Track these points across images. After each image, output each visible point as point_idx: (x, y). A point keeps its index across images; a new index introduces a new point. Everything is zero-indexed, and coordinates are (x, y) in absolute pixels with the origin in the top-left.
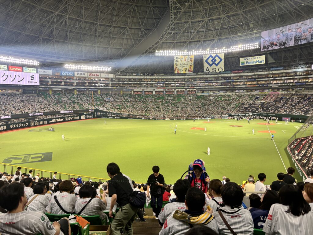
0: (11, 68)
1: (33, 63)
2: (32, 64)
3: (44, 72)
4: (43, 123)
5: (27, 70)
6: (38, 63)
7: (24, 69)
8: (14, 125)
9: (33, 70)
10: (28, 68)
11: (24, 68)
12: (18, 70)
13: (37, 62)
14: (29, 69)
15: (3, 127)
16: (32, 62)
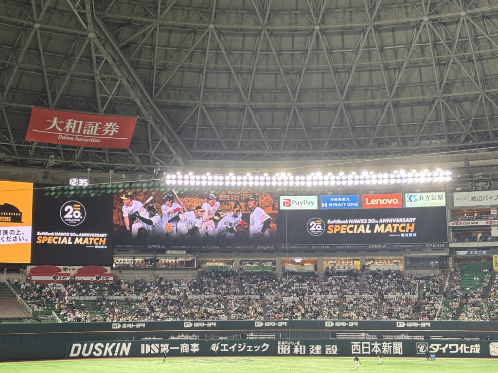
0: (369, 202)
1: (432, 177)
2: (429, 180)
3: (474, 198)
4: (323, 350)
5: (416, 200)
6: (449, 173)
7: (407, 199)
8: (225, 345)
9: (434, 198)
10: (418, 195)
11: (407, 196)
12: (390, 203)
13: (443, 173)
14: (421, 198)
15: (190, 347)
16: (430, 174)
